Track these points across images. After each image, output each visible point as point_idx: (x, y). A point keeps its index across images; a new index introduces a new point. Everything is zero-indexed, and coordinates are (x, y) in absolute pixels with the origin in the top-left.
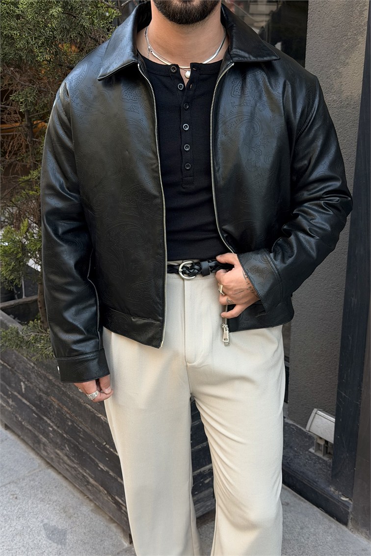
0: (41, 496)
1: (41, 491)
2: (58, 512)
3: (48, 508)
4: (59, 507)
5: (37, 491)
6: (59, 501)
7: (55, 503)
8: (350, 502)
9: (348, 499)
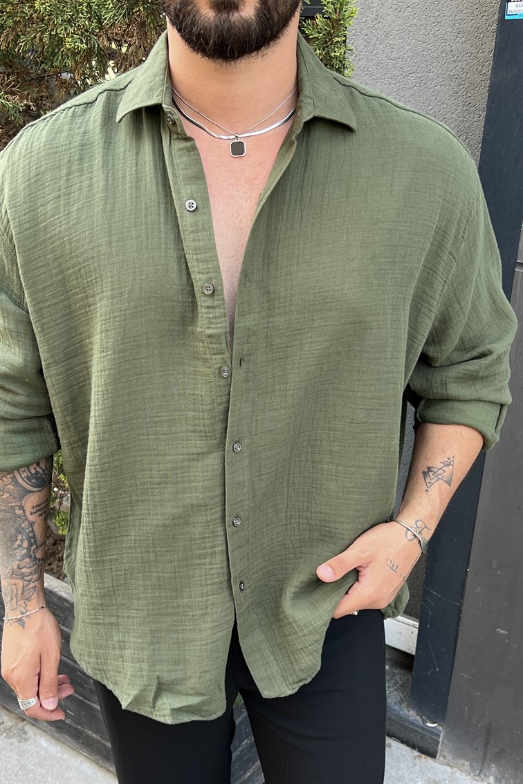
8: (441, 728)
9: (436, 724)
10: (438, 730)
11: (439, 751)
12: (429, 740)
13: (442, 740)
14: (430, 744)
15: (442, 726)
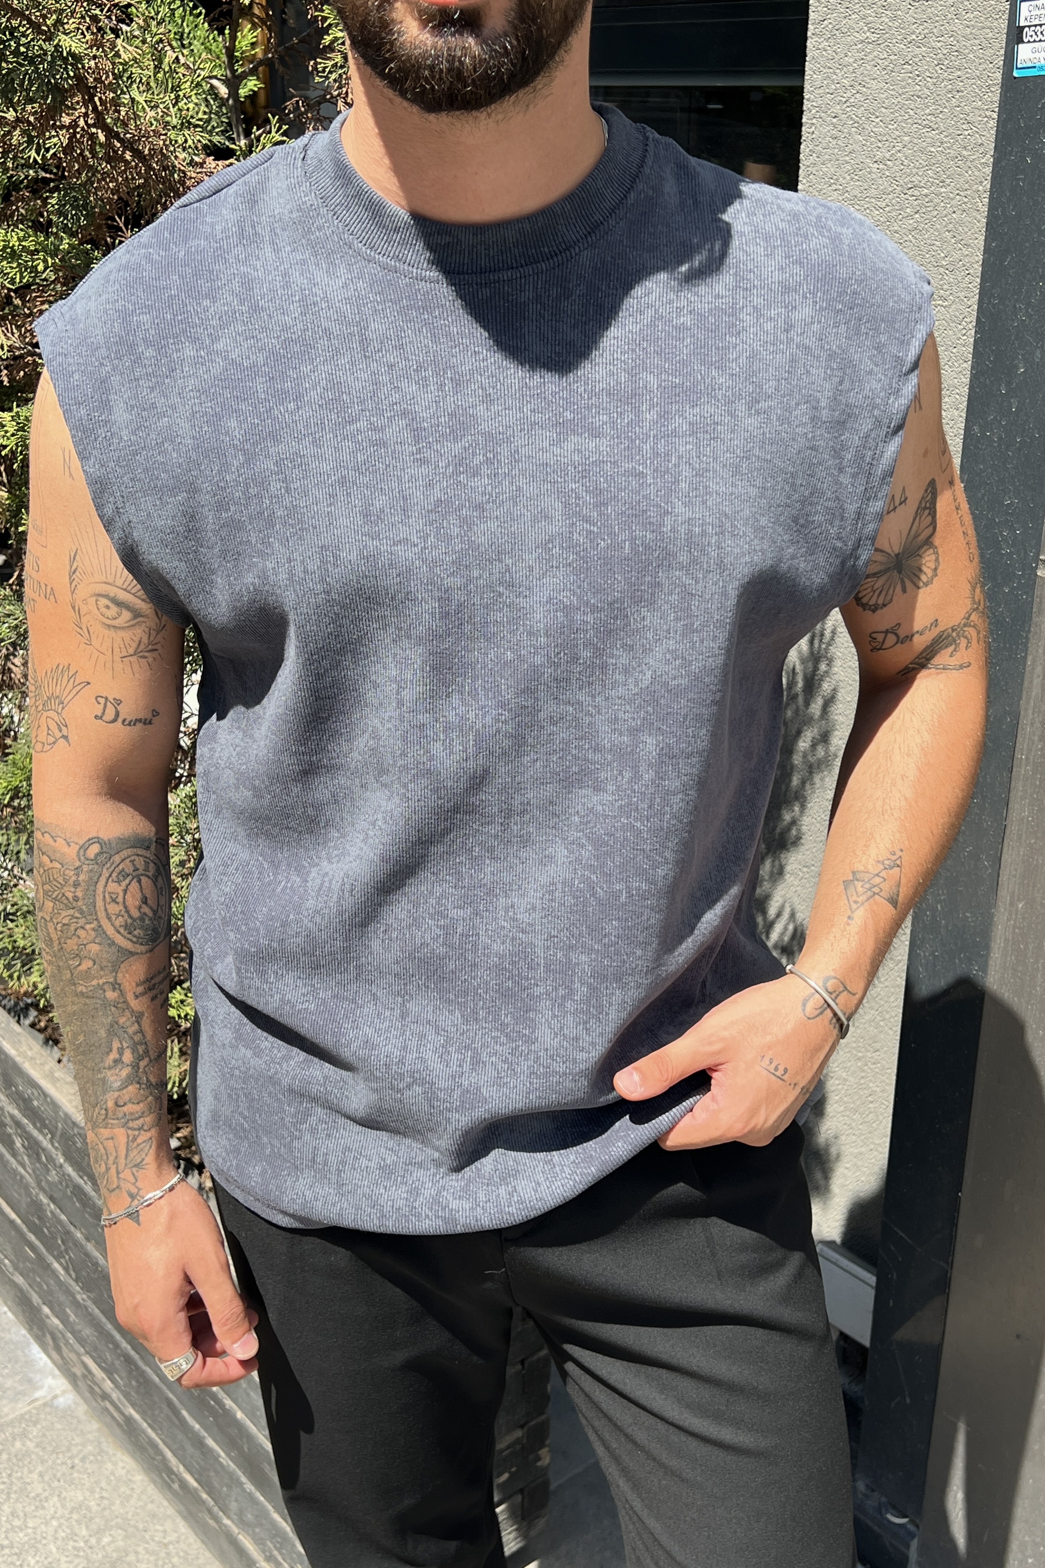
0: (40, 1491)
1: (41, 1475)
2: (82, 1544)
3: (56, 1531)
4: (87, 1527)
5: (30, 1472)
6: (89, 1509)
7: (75, 1516)
8: (912, 1528)
9: (905, 1520)
10: (907, 1533)
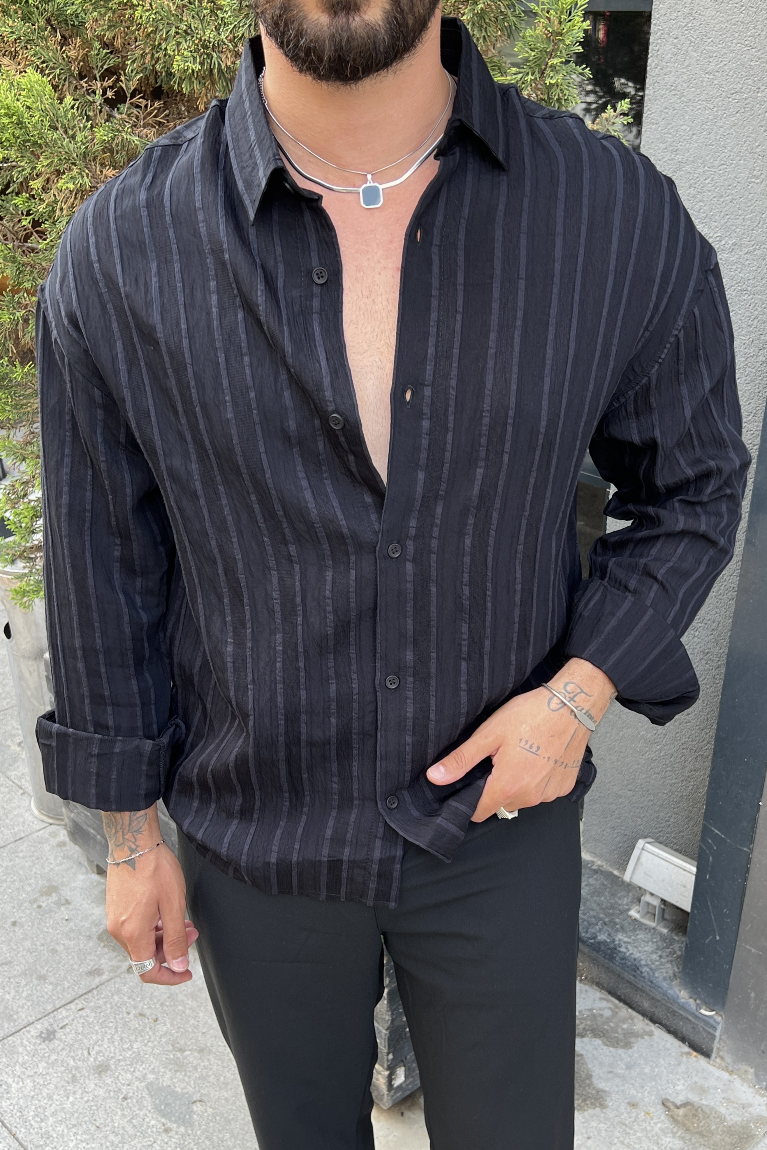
0: (137, 1025)
2: (172, 1056)
6: (172, 1035)
7: (164, 1040)
8: (719, 1019)
9: (713, 1013)
10: (714, 1020)
11: (715, 1050)
12: (703, 1033)
13: (721, 1035)
14: (704, 1038)
15: (721, 1016)
